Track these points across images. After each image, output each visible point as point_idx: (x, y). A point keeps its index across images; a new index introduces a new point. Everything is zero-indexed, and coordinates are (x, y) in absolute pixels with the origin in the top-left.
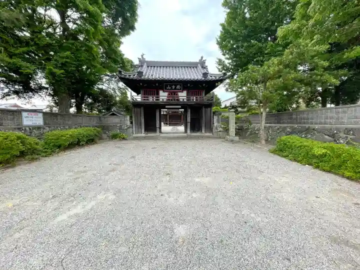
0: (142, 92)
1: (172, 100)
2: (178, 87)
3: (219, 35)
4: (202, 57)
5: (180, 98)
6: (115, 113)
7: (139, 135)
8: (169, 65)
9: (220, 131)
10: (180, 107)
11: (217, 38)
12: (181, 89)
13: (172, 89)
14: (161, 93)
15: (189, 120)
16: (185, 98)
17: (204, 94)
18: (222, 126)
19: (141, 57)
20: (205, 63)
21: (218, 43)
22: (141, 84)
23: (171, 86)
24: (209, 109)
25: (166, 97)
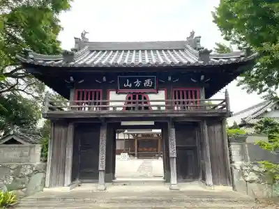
0: (72, 94)
1: (134, 108)
2: (148, 82)
3: (218, 6)
4: (192, 34)
5: (152, 103)
6: (15, 138)
7: (58, 190)
8: (131, 49)
9: (251, 182)
10: (152, 123)
11: (214, 10)
12: (152, 87)
13: (134, 87)
14: (113, 95)
15: (173, 152)
16: (164, 103)
17: (203, 97)
18: (256, 168)
19: (79, 37)
20: (199, 41)
21: (216, 21)
22: (72, 79)
23: (132, 81)
24: (218, 128)
25: (122, 104)
